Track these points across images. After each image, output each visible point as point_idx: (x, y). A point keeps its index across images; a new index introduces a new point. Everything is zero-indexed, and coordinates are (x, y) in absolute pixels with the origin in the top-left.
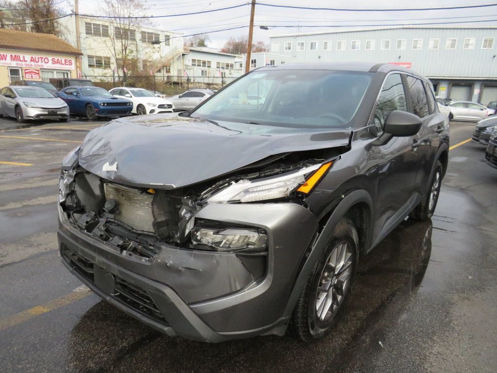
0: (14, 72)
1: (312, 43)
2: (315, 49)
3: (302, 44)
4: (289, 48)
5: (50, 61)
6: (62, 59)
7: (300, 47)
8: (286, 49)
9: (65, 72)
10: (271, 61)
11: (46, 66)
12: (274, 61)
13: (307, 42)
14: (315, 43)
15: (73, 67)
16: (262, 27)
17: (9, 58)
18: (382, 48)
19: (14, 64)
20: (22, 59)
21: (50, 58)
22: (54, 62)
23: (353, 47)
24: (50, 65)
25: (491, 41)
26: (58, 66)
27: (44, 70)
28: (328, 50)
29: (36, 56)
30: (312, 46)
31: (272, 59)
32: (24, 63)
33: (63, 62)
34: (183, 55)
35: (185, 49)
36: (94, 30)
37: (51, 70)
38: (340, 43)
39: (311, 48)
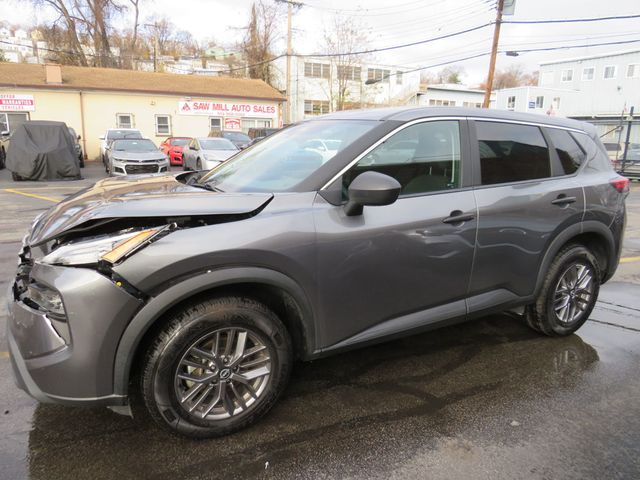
0: (215, 122)
1: (607, 69)
2: (612, 76)
3: (591, 71)
4: (570, 79)
5: (252, 109)
6: (264, 105)
7: (586, 76)
8: (564, 79)
9: (268, 121)
10: (538, 99)
11: (247, 115)
12: (542, 98)
13: (600, 67)
14: (613, 68)
15: (275, 115)
16: (510, 54)
17: (211, 107)
19: (215, 114)
20: (223, 107)
21: (252, 106)
22: (256, 110)
24: (251, 114)
26: (259, 115)
27: (245, 119)
28: (635, 76)
29: (239, 104)
30: (608, 72)
31: (540, 95)
32: (225, 112)
33: (265, 109)
34: (418, 95)
35: (421, 88)
36: (314, 71)
37: (252, 119)
39: (606, 77)
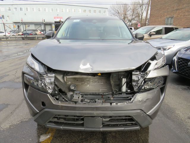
1: (20, 8)
2: (22, 10)
3: (16, 8)
4: (10, 10)
8: (8, 10)
10: (2, 16)
13: (19, 7)
14: (22, 8)
18: (51, 11)
23: (39, 11)
25: (85, 10)
28: (28, 11)
30: (21, 9)
38: (33, 9)
39: (21, 10)
